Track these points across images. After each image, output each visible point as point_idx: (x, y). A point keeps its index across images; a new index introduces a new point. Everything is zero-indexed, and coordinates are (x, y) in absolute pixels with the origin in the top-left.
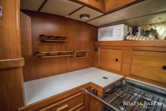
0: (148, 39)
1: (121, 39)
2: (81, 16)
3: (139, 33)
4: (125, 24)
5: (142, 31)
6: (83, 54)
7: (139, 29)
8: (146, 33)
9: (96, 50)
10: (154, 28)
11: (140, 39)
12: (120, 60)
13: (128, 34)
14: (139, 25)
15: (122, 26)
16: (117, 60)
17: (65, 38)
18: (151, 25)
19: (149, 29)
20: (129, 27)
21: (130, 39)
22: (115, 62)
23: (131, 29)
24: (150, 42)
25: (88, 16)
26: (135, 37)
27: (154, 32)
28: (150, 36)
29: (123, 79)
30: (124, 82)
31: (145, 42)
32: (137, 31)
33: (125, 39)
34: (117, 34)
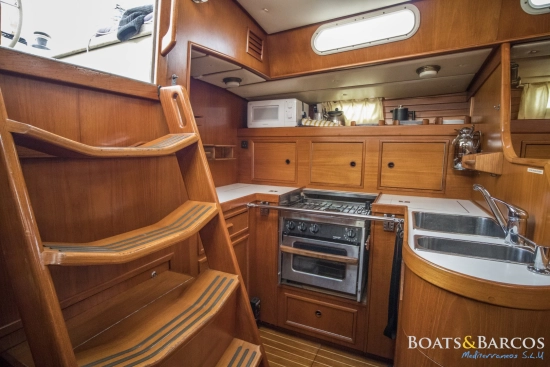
0: (331, 125)
1: (293, 123)
2: (227, 80)
3: (319, 115)
4: (299, 98)
5: (324, 112)
7: (319, 107)
8: (330, 116)
9: (245, 145)
10: (339, 107)
11: (322, 125)
12: (293, 161)
13: (304, 117)
14: (318, 100)
15: (294, 102)
16: (288, 162)
18: (335, 102)
19: (334, 109)
20: (304, 104)
21: (307, 124)
22: (285, 165)
23: (307, 107)
24: (333, 129)
25: (238, 80)
26: (314, 121)
27: (339, 114)
28: (335, 121)
31: (328, 129)
32: (316, 111)
33: (300, 125)
34: (286, 115)
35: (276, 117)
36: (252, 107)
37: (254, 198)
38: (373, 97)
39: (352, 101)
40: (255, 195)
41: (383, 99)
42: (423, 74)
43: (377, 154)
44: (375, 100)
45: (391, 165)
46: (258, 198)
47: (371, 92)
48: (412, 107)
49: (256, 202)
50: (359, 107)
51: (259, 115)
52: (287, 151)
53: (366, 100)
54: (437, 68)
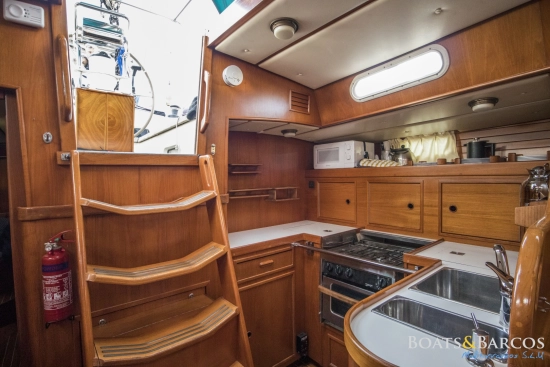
0: (395, 164)
2: (284, 132)
3: (387, 152)
4: (358, 139)
5: (391, 150)
6: (288, 193)
7: (386, 145)
8: (395, 153)
9: (312, 186)
10: (406, 144)
12: (352, 201)
13: (365, 157)
14: (384, 138)
15: (352, 144)
16: (348, 202)
17: (256, 167)
18: (403, 139)
19: (399, 147)
20: (367, 144)
21: (365, 165)
22: (346, 204)
23: (370, 147)
25: (294, 131)
27: (405, 151)
28: (400, 159)
29: (358, 231)
30: (359, 236)
32: (383, 149)
33: (358, 165)
34: (345, 156)
35: (337, 159)
36: (318, 150)
37: (301, 238)
38: (443, 131)
39: (420, 137)
40: (301, 235)
41: (457, 133)
42: (475, 108)
43: (437, 196)
44: (445, 134)
45: (453, 209)
46: (305, 238)
47: (443, 126)
48: (492, 138)
49: (302, 242)
50: (428, 142)
51: (324, 157)
52: (347, 191)
53: (435, 135)
54: (493, 100)
